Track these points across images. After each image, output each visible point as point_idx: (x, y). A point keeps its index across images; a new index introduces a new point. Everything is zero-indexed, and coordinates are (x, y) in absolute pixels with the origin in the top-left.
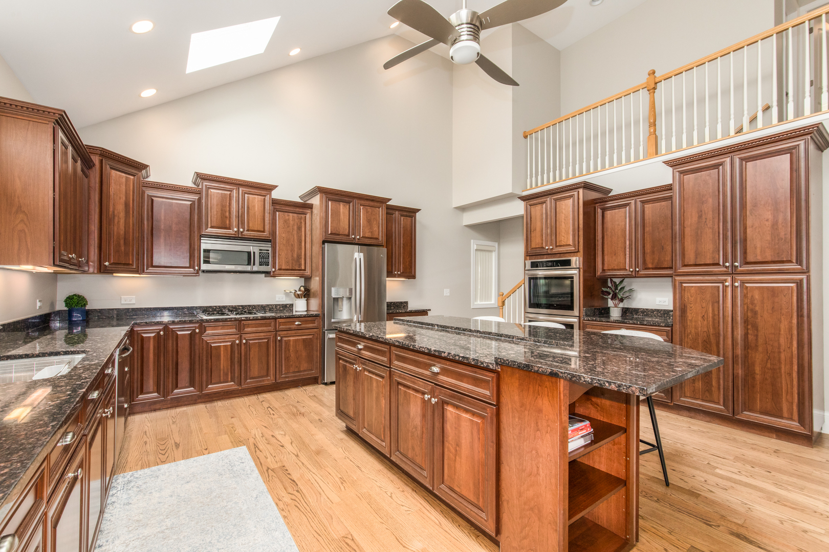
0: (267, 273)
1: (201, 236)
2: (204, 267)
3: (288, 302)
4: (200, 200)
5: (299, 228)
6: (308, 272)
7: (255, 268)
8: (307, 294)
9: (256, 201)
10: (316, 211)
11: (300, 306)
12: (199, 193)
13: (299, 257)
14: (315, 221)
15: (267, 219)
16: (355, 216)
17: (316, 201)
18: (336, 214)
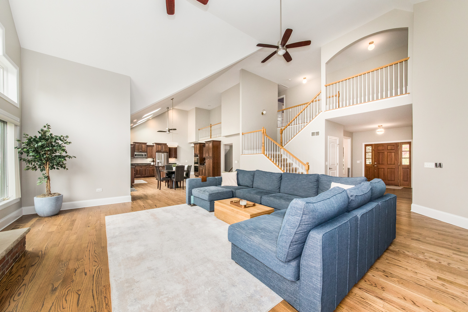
0: (146, 158)
1: (135, 152)
2: (135, 157)
3: (150, 163)
4: (134, 146)
5: (152, 150)
6: (154, 157)
7: (144, 157)
8: (153, 161)
9: (144, 146)
10: (155, 146)
11: (152, 164)
12: (134, 145)
13: (152, 155)
14: (155, 148)
15: (146, 149)
16: (162, 147)
17: (155, 145)
18: (158, 147)
